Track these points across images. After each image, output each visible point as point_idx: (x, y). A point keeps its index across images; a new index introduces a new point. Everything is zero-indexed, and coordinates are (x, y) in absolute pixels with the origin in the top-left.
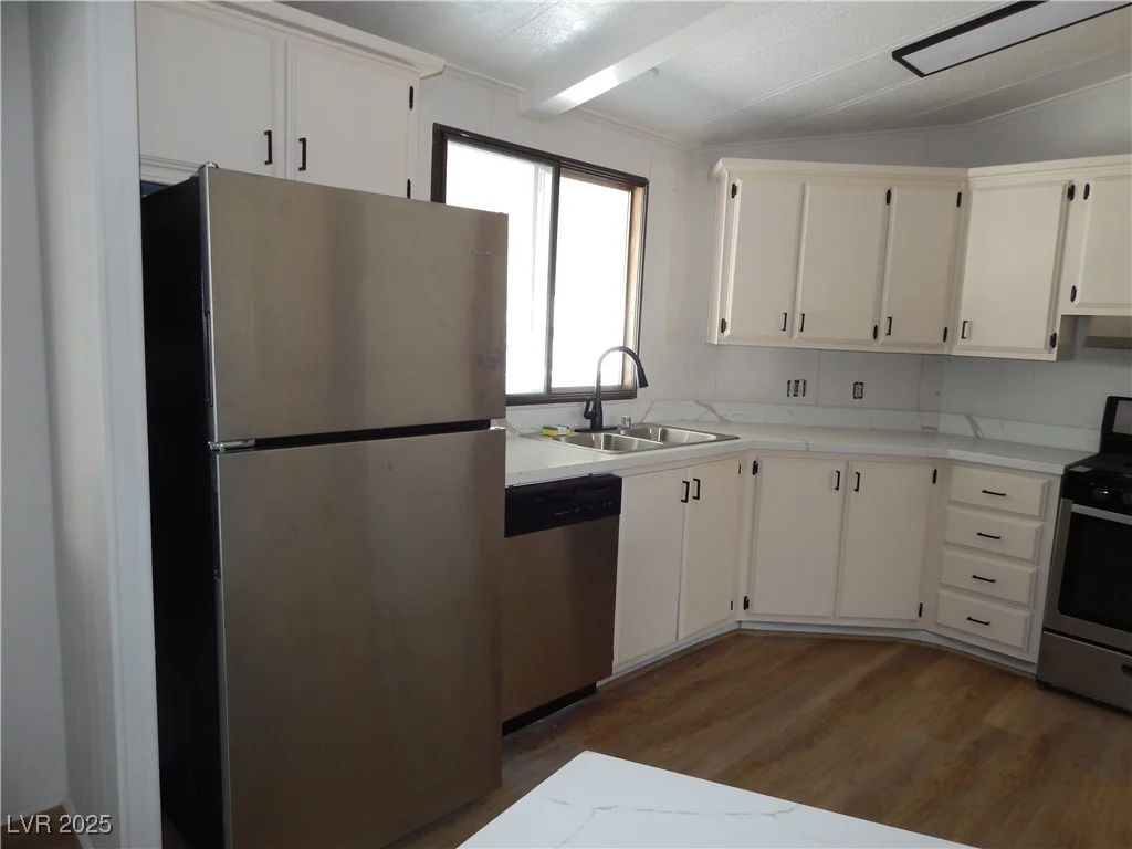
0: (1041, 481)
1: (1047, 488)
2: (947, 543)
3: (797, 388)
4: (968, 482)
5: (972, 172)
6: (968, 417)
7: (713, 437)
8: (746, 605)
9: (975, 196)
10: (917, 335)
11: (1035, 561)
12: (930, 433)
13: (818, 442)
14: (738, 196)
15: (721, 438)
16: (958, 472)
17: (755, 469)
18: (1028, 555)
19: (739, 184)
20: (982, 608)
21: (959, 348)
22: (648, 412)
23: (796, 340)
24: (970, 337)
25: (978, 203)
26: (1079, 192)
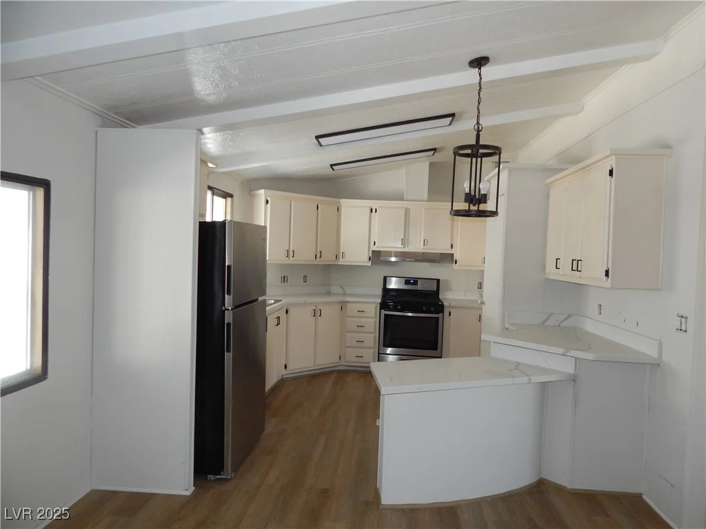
0: (374, 305)
1: (376, 307)
2: (347, 332)
3: (284, 279)
4: (352, 309)
5: (342, 200)
6: (341, 287)
7: (273, 301)
8: (286, 367)
9: (343, 208)
10: (328, 258)
11: (374, 332)
12: (329, 293)
13: (309, 300)
14: (269, 204)
15: (276, 301)
16: (349, 306)
17: (287, 312)
18: (373, 330)
19: (269, 199)
20: (360, 352)
21: (341, 261)
23: (291, 261)
24: (344, 258)
25: (343, 210)
26: (374, 211)
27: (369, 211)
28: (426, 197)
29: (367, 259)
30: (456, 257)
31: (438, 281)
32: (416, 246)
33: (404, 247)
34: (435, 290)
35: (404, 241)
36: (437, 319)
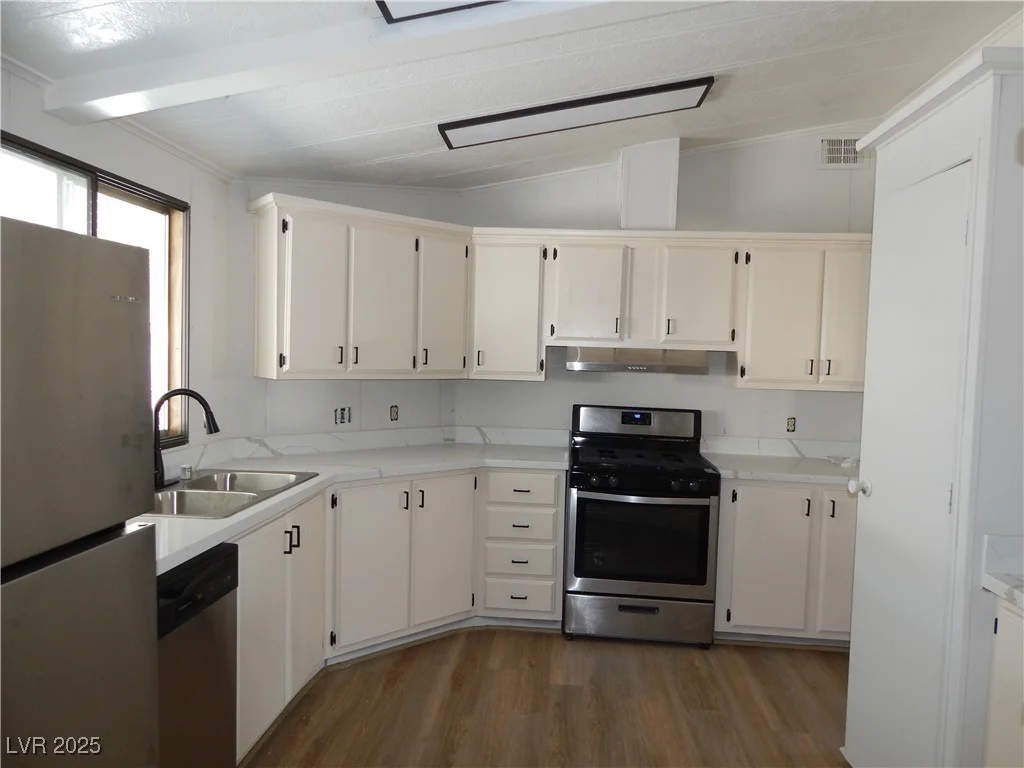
0: (553, 477)
1: (557, 480)
2: (488, 539)
3: (343, 415)
4: (501, 484)
5: (476, 230)
6: (478, 428)
7: (292, 478)
8: (333, 640)
9: (478, 248)
10: (444, 364)
11: (554, 540)
12: (449, 445)
13: (391, 467)
14: (289, 232)
16: (492, 475)
17: (334, 502)
18: (550, 536)
19: (289, 219)
20: (519, 586)
21: (475, 372)
22: (200, 458)
23: (351, 371)
24: (483, 363)
25: (479, 254)
26: (550, 254)
27: (538, 254)
28: (672, 222)
29: (535, 366)
30: (745, 358)
31: (698, 414)
32: (650, 336)
33: (621, 338)
34: (691, 433)
35: (620, 325)
36: (706, 509)
